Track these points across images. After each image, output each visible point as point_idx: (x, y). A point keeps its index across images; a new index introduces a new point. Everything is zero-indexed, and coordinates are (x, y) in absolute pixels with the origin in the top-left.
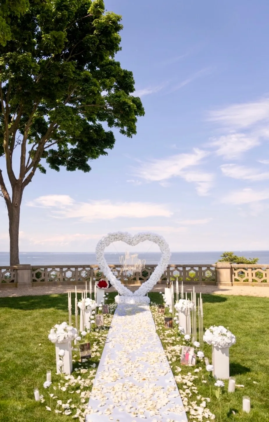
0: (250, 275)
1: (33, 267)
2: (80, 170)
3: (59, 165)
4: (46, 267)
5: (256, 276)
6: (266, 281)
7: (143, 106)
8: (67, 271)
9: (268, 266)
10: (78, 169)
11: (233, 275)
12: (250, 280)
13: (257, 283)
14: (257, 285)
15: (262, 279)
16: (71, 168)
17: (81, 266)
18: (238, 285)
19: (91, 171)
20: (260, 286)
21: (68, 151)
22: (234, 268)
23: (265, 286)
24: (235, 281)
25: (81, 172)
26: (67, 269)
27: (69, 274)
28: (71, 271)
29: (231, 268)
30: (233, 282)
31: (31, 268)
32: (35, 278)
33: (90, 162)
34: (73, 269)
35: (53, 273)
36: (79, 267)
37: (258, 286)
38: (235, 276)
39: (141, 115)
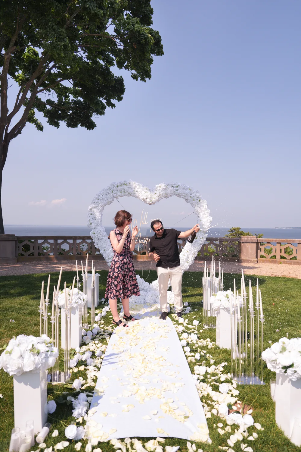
0: (278, 251)
1: (18, 238)
2: (83, 127)
3: (58, 120)
4: (37, 238)
5: (285, 252)
6: (295, 258)
7: (162, 43)
8: (62, 243)
9: (299, 241)
10: (80, 126)
11: (259, 251)
12: (278, 257)
13: (286, 260)
14: (285, 263)
15: (292, 256)
16: (72, 124)
17: (80, 238)
18: (263, 262)
19: (95, 129)
20: (289, 264)
21: (69, 103)
22: (260, 243)
23: (295, 263)
24: (260, 257)
25: (84, 129)
26: (63, 240)
27: (66, 247)
28: (68, 243)
29: (257, 243)
30: (258, 259)
31: (16, 239)
32: (21, 251)
33: (95, 118)
34: (71, 241)
35: (46, 245)
36: (79, 239)
37: (287, 264)
38: (261, 251)
39: (158, 55)
